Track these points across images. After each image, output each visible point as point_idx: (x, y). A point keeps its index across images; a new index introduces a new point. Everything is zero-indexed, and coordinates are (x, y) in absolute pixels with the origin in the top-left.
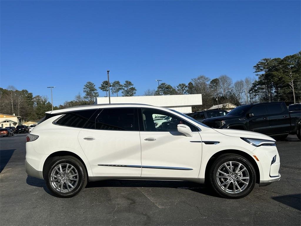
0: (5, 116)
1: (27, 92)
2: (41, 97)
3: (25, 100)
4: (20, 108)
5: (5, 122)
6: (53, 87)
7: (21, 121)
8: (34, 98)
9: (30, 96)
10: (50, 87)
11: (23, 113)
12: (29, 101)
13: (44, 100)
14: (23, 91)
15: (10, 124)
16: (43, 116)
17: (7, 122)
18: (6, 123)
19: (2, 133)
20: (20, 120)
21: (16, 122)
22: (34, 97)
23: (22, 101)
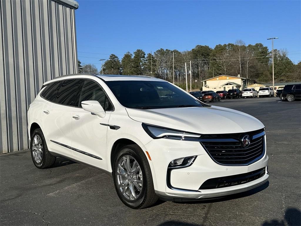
0: (228, 78)
1: (261, 45)
2: (279, 51)
3: (258, 56)
4: (250, 67)
5: (227, 84)
6: (275, 38)
7: (246, 84)
8: (269, 53)
9: (264, 51)
10: (270, 39)
11: (252, 74)
12: (263, 57)
13: (282, 55)
14: (257, 45)
15: (233, 87)
16: (278, 76)
17: (230, 84)
18: (229, 86)
19: (207, 97)
20: (245, 82)
21: (240, 84)
22: (270, 51)
23: (251, 58)
